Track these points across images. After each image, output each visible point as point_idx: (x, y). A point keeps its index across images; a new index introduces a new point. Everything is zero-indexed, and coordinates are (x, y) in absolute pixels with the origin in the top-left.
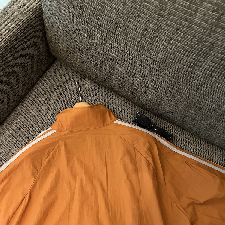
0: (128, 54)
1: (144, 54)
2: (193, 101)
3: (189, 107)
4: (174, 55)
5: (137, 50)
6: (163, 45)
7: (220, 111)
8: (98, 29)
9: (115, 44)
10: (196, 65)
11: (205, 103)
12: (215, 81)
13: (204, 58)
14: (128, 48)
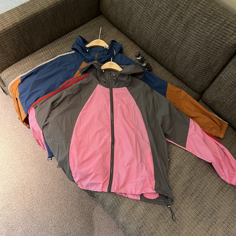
0: (140, 8)
1: (148, 9)
2: (167, 39)
3: (165, 43)
4: (161, 9)
5: (145, 6)
6: (157, 4)
7: (178, 46)
10: (170, 15)
11: (172, 40)
12: (178, 26)
13: (174, 12)
14: (141, 4)
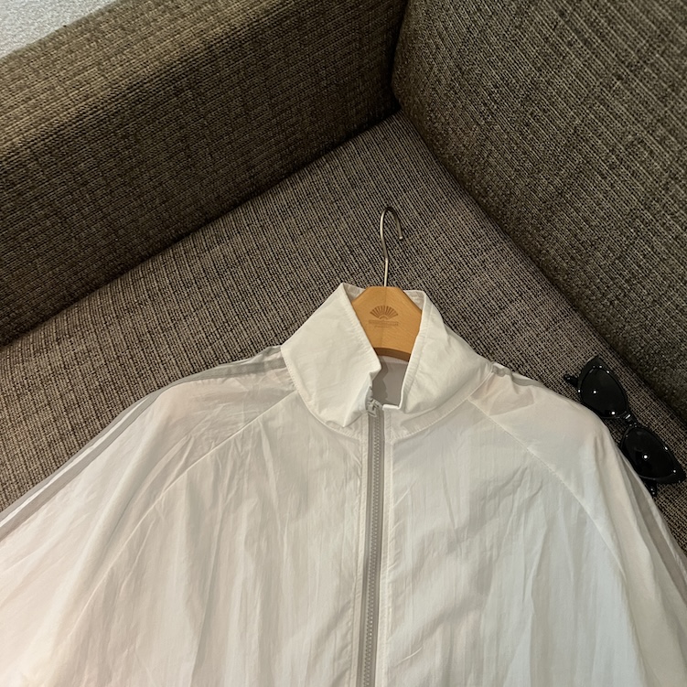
8: (585, 41)
9: (621, 109)
